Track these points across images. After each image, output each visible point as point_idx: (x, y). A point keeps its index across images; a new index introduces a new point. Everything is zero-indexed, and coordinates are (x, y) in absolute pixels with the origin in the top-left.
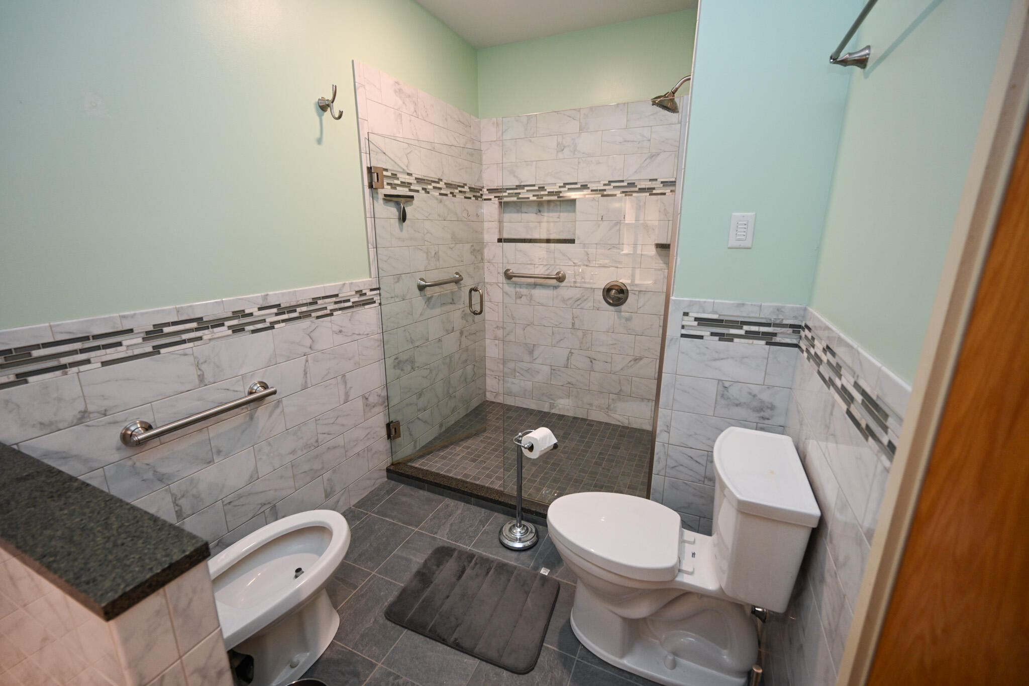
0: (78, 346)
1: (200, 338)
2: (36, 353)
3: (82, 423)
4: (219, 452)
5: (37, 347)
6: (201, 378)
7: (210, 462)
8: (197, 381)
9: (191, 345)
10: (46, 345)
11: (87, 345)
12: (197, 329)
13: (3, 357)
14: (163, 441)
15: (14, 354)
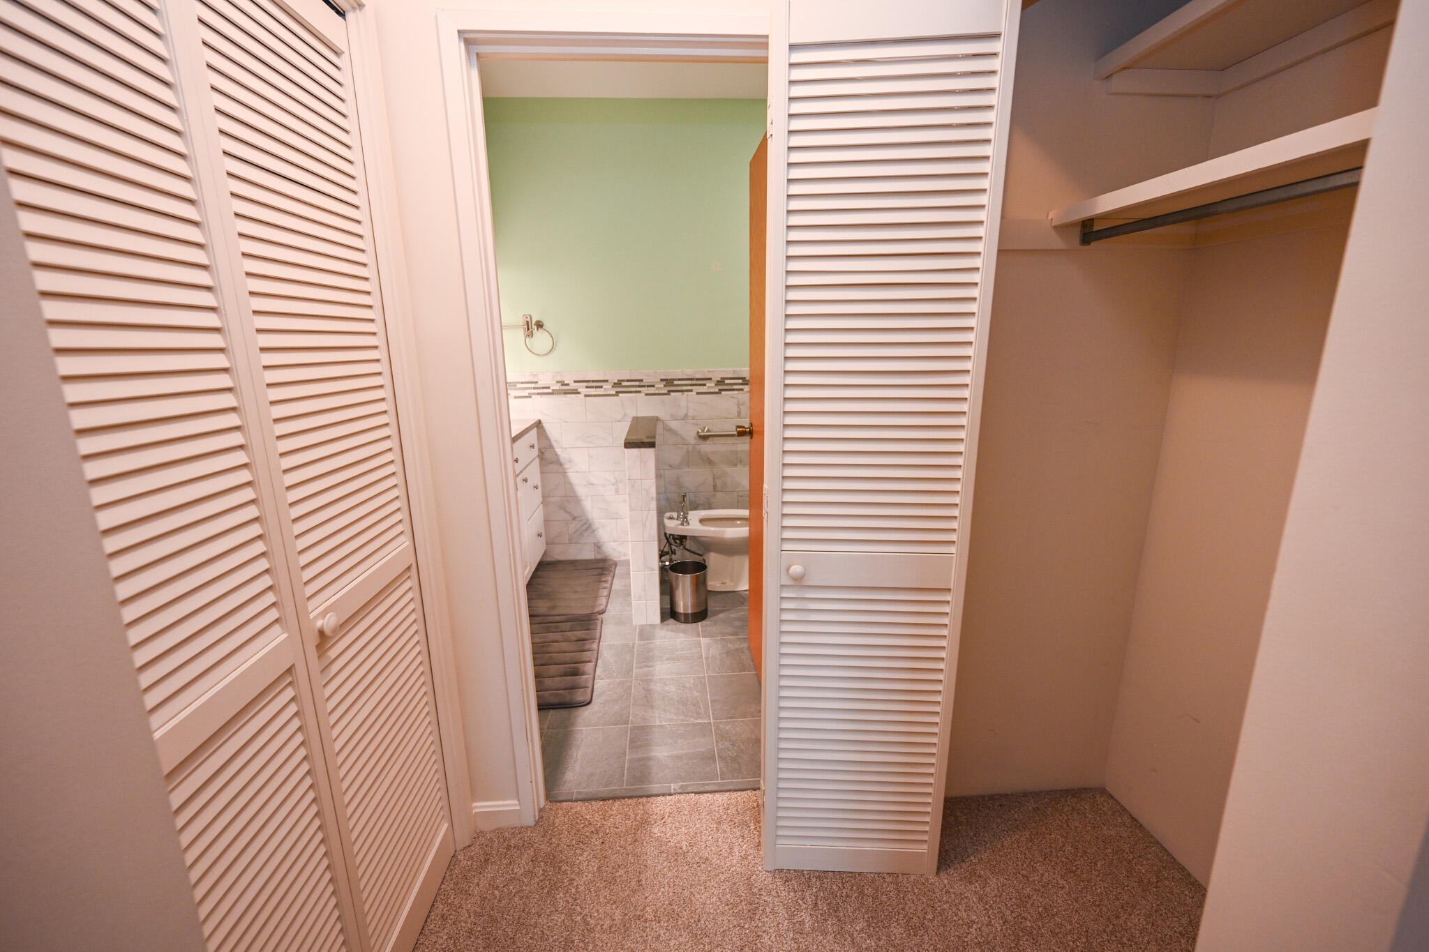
0: (689, 382)
1: (742, 390)
2: (676, 382)
4: (741, 461)
5: (677, 379)
6: (739, 413)
7: (735, 465)
8: (736, 414)
9: (737, 392)
10: (679, 380)
11: (694, 382)
12: (742, 384)
14: (714, 442)
15: (669, 381)
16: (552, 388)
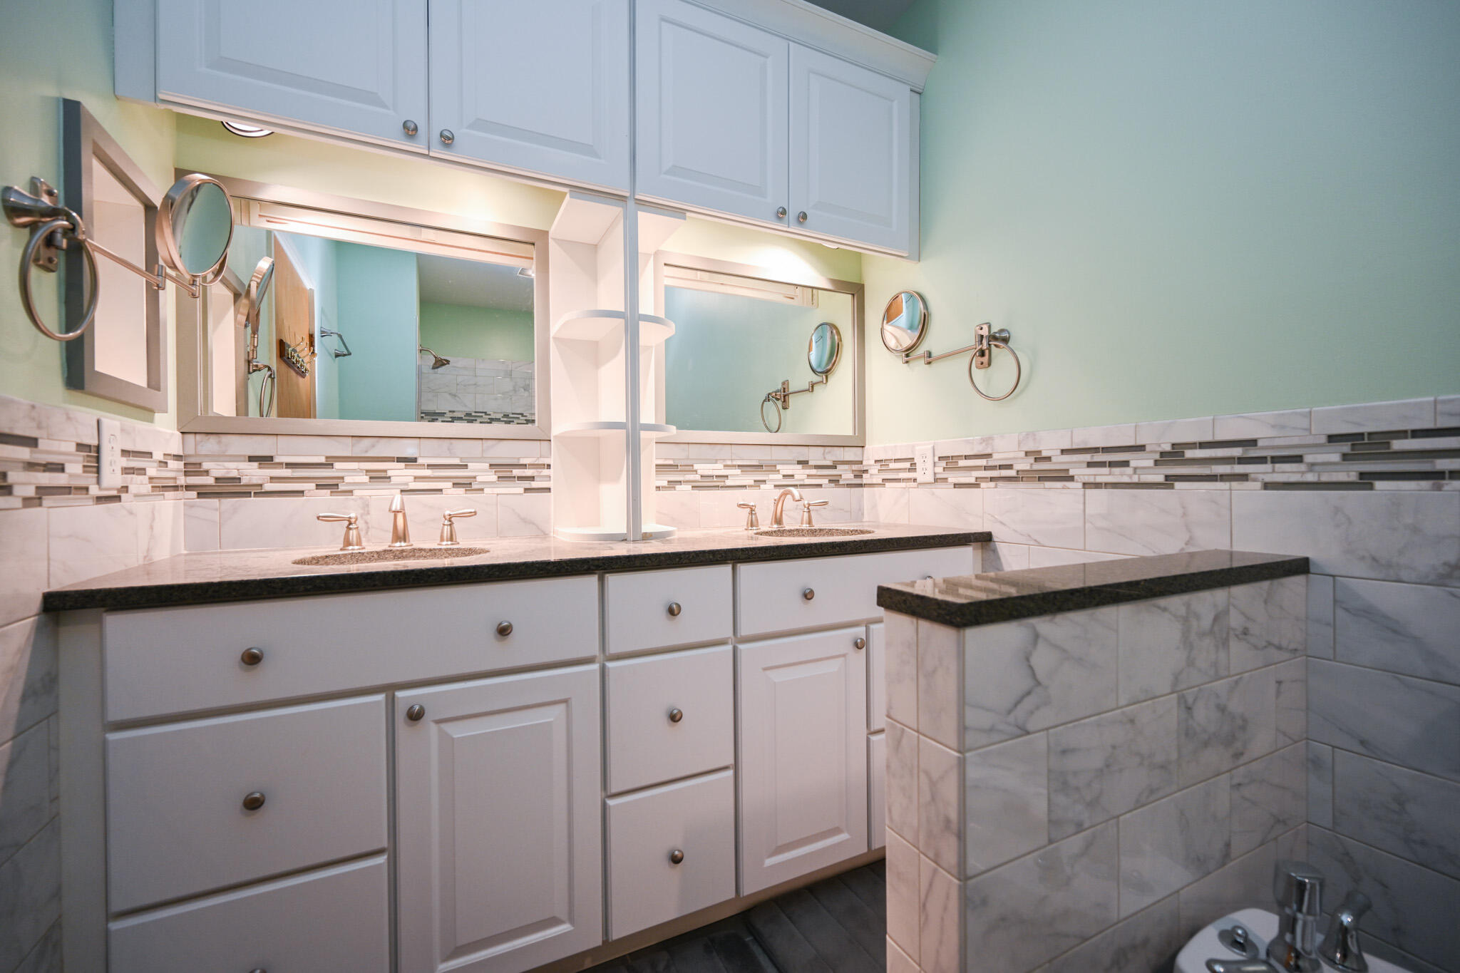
3: (1446, 586)
5: (1402, 434)
13: (1349, 443)
15: (1366, 441)
16: (1018, 467)
